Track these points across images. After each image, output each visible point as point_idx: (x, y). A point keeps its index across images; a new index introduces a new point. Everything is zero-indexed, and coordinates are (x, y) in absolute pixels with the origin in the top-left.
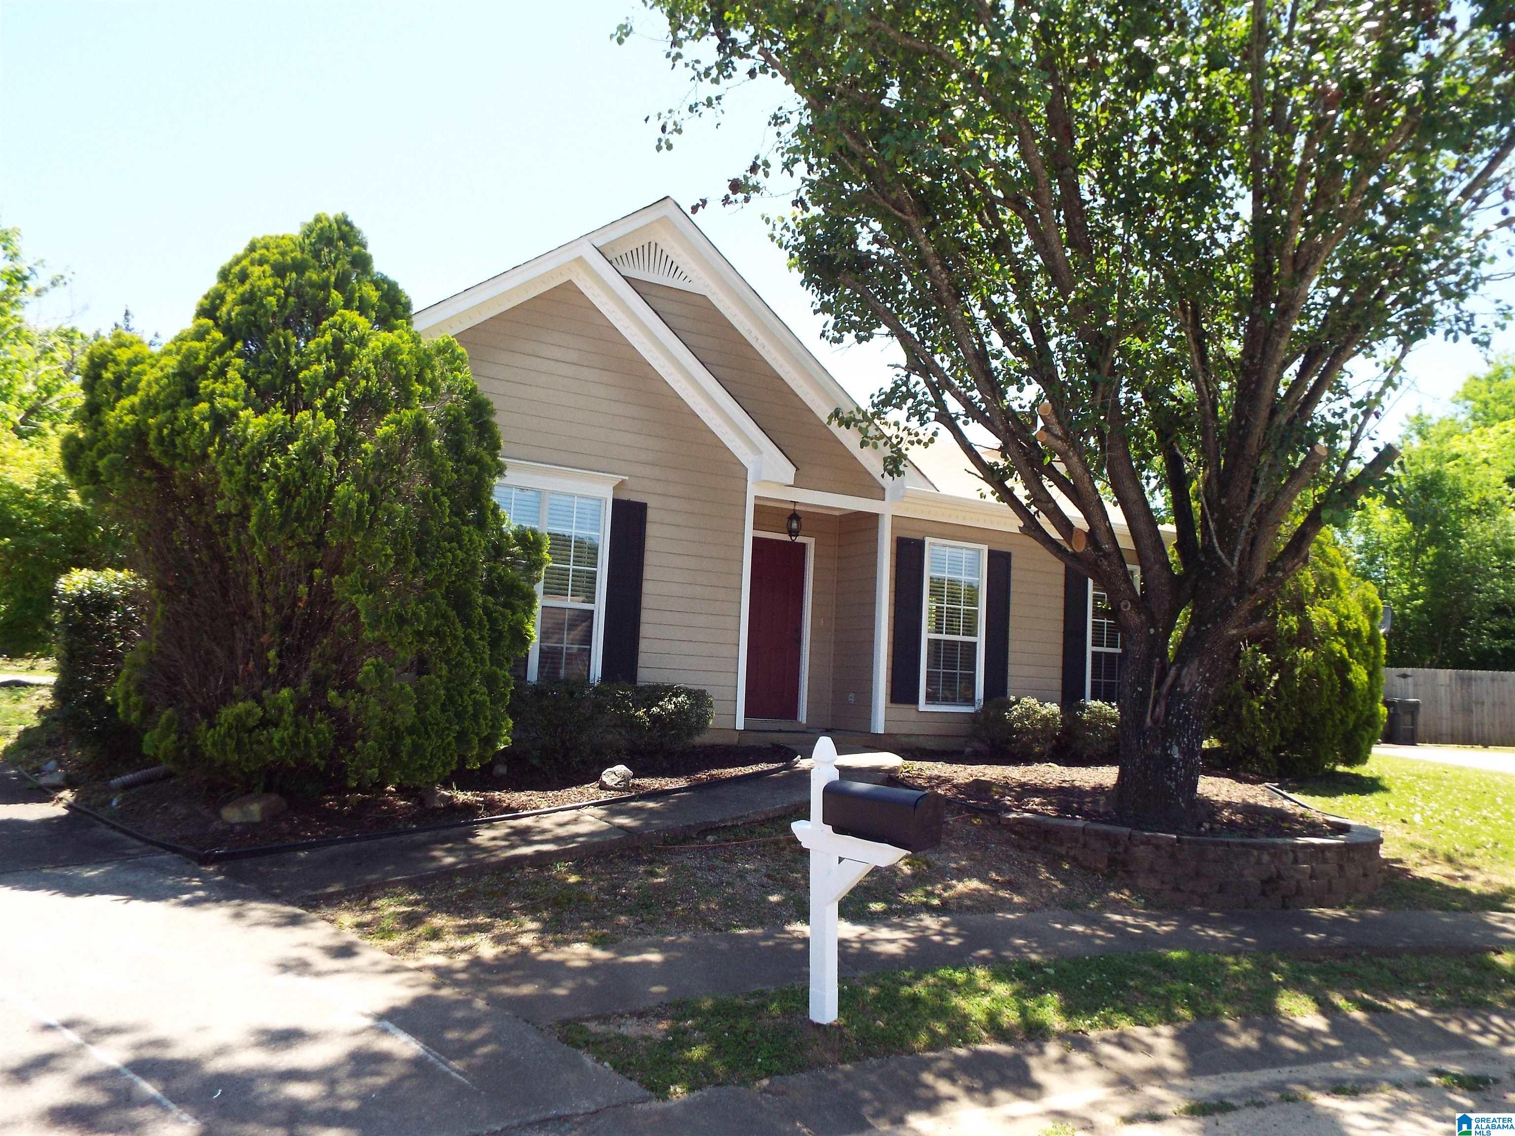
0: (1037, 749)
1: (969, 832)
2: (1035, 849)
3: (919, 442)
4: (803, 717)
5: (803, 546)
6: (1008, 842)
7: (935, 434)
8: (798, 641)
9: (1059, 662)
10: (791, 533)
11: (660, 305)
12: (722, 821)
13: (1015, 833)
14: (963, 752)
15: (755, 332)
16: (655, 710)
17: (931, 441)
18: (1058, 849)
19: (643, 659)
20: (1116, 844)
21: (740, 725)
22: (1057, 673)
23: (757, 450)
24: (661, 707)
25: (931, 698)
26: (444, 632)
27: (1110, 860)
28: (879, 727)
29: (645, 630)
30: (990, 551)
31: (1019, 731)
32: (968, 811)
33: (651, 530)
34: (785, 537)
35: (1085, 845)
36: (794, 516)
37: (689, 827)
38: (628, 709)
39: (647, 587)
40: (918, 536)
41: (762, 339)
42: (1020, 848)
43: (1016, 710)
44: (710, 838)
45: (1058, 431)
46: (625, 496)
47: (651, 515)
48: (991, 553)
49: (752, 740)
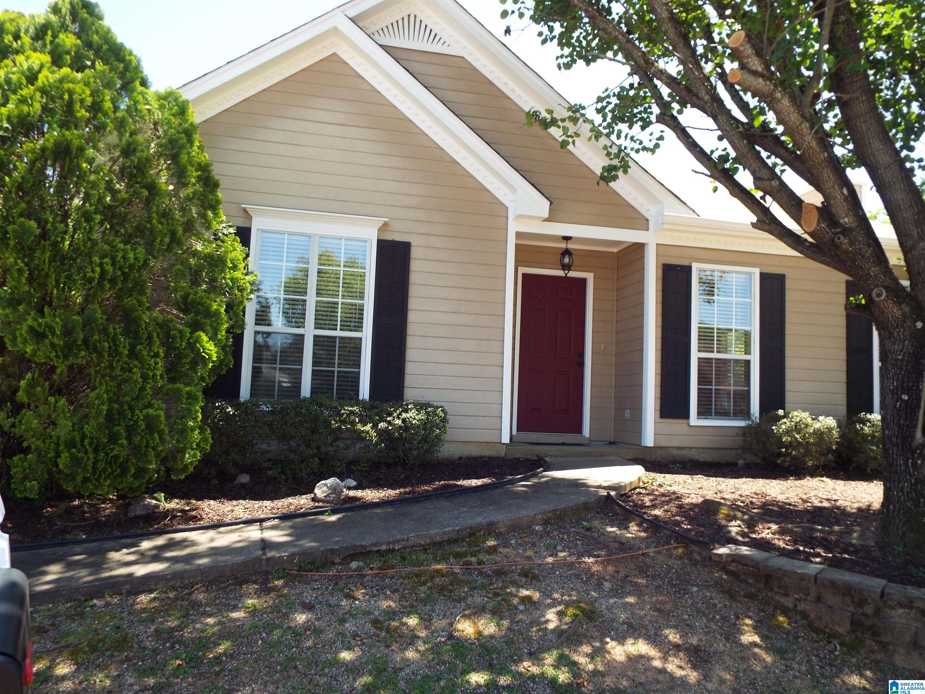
0: (810, 463)
1: (670, 568)
2: (751, 596)
3: (645, 149)
4: (586, 431)
5: (583, 282)
6: (718, 585)
7: (661, 138)
8: (582, 364)
9: (843, 376)
10: (566, 267)
11: (416, 67)
12: (375, 545)
13: (728, 573)
14: (736, 464)
15: (512, 85)
16: (382, 425)
17: (657, 146)
18: (783, 600)
19: (409, 380)
20: (862, 603)
21: (506, 439)
22: (842, 388)
23: (513, 189)
24: (389, 423)
25: (703, 412)
26: (103, 348)
27: (852, 622)
28: (649, 441)
29: (411, 354)
30: (762, 274)
31: (789, 445)
32: (677, 540)
33: (415, 266)
34: (560, 273)
35: (819, 599)
36: (567, 252)
37: (332, 551)
38: (353, 423)
39: (412, 317)
40: (685, 263)
41: (519, 91)
42: (731, 595)
43: (785, 425)
44: (354, 565)
45: (756, 65)
46: (389, 236)
47: (415, 252)
48: (763, 276)
49: (518, 453)
